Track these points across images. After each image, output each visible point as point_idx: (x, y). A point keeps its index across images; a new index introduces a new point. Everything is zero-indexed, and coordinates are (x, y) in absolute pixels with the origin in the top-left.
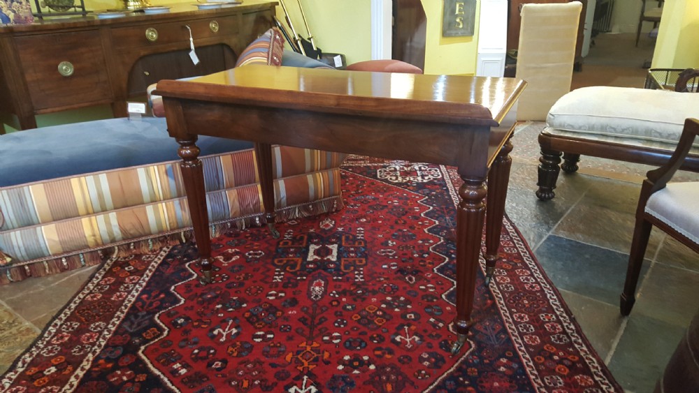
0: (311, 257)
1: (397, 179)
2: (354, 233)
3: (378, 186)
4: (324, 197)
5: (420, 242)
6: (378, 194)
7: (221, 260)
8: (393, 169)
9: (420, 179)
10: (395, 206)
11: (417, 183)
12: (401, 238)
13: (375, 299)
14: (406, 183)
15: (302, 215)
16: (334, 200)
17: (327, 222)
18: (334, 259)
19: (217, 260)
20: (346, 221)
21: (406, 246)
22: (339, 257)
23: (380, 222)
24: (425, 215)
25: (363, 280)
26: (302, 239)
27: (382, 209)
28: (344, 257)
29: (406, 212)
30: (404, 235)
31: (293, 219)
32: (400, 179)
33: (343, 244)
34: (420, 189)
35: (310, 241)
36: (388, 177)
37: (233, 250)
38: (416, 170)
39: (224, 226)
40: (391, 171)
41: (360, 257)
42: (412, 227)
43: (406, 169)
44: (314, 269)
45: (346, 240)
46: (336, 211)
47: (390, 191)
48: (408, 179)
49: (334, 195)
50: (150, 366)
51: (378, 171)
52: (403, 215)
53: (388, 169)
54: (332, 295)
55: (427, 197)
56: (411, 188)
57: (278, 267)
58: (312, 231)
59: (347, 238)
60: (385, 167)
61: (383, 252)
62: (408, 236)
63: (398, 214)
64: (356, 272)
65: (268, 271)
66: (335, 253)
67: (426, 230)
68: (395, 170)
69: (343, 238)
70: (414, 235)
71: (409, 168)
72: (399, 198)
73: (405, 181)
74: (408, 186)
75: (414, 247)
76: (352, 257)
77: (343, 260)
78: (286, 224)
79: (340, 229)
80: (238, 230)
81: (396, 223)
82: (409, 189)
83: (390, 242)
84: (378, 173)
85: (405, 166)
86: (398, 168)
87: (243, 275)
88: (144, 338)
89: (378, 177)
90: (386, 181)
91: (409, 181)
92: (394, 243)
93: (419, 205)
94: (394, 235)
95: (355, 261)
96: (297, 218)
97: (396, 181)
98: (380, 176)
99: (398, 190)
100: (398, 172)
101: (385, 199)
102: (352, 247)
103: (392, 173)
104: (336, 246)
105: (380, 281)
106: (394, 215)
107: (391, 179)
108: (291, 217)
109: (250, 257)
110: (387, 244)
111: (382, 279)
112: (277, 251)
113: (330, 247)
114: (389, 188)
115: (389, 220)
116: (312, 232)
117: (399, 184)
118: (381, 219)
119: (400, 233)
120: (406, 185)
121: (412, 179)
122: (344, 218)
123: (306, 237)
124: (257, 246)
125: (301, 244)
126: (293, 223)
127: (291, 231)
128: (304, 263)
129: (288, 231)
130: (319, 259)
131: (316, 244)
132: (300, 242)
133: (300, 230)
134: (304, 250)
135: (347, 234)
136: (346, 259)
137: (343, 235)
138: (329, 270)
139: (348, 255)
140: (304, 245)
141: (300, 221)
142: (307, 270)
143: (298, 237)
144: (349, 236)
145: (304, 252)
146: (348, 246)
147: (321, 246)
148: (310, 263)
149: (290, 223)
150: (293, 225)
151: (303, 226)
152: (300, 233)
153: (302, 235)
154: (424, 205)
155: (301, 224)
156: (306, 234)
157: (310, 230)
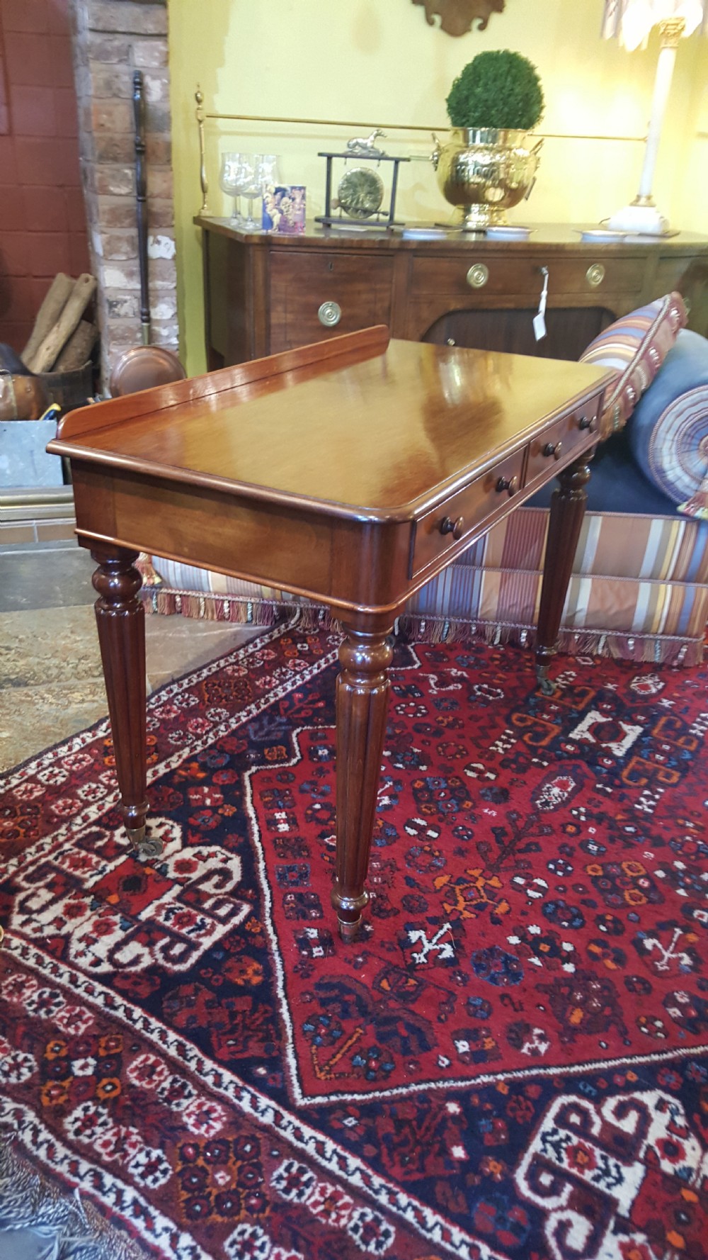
0: (581, 732)
2: (687, 718)
4: (663, 633)
7: (432, 682)
13: (652, 855)
15: (609, 652)
16: (682, 644)
17: (649, 682)
18: (620, 752)
19: (427, 679)
20: (688, 692)
22: (630, 753)
25: (650, 811)
26: (584, 694)
28: (641, 756)
31: (590, 655)
33: (656, 732)
35: (595, 705)
37: (459, 673)
39: (464, 629)
41: (673, 768)
44: (571, 756)
45: (665, 725)
46: (680, 666)
49: (685, 635)
50: (248, 799)
54: (575, 812)
57: (512, 727)
58: (610, 686)
59: (670, 724)
64: (646, 792)
65: (493, 727)
66: (628, 742)
69: (663, 721)
76: (657, 762)
77: (635, 759)
78: (571, 659)
79: (666, 703)
80: (486, 643)
87: (451, 718)
88: (264, 756)
95: (656, 771)
96: (598, 655)
102: (668, 744)
104: (639, 729)
105: (684, 826)
108: (587, 649)
109: (479, 693)
111: (690, 825)
112: (527, 700)
113: (626, 727)
116: (610, 691)
122: (688, 686)
123: (592, 694)
124: (500, 679)
125: (576, 703)
126: (584, 661)
127: (574, 674)
128: (561, 738)
129: (568, 673)
130: (592, 740)
131: (604, 713)
132: (578, 699)
133: (591, 678)
134: (575, 715)
135: (675, 716)
136: (642, 760)
137: (665, 715)
138: (598, 768)
139: (651, 755)
140: (581, 706)
141: (598, 662)
142: (559, 752)
143: (580, 689)
144: (676, 721)
145: (573, 718)
146: (663, 739)
147: (610, 719)
148: (572, 742)
149: (579, 660)
150: (583, 665)
151: (599, 674)
152: (586, 684)
153: (587, 688)
155: (598, 668)
156: (597, 689)
157: (609, 684)
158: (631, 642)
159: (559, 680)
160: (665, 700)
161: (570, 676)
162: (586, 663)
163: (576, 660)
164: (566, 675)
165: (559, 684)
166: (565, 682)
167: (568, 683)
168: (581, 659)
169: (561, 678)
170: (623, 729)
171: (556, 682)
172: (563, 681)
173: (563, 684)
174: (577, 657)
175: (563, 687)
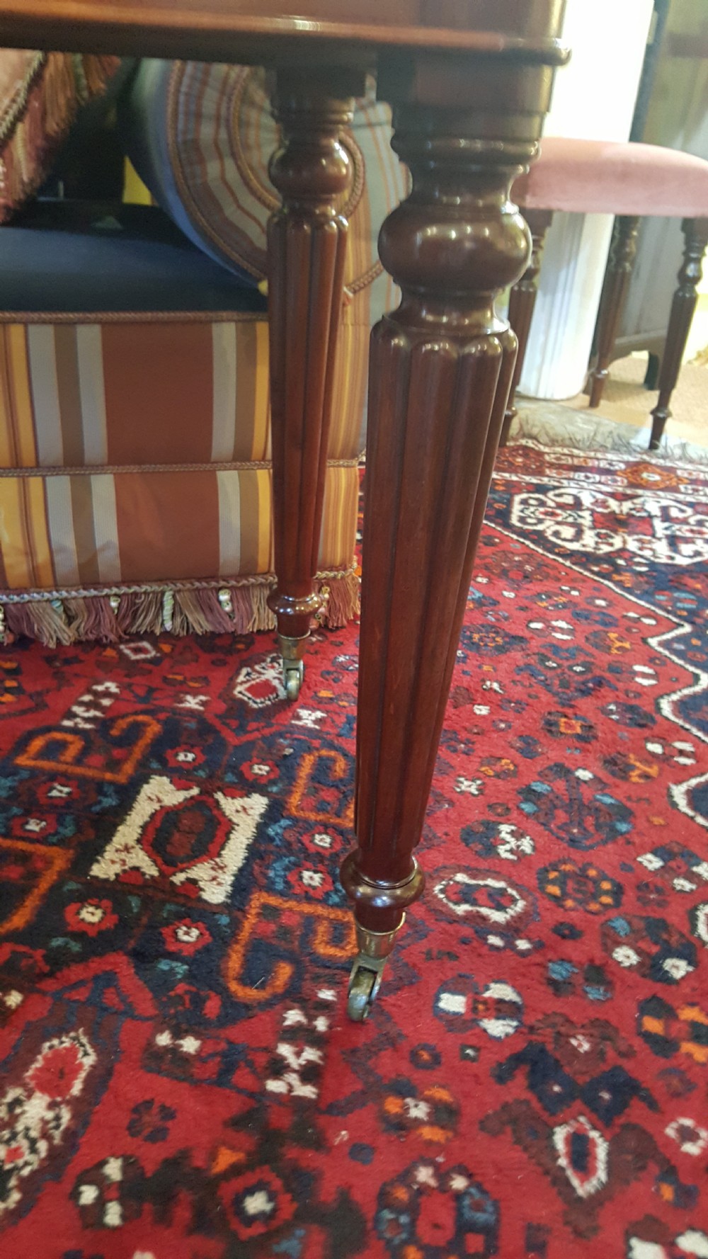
1: (579, 535)
3: (506, 554)
5: (652, 862)
6: (501, 584)
8: (570, 500)
9: (662, 549)
10: (556, 648)
11: (652, 565)
12: (561, 816)
14: (609, 558)
15: (187, 625)
17: (270, 673)
18: (215, 894)
20: (348, 680)
21: (582, 876)
22: (243, 884)
23: (482, 710)
24: (682, 707)
27: (501, 649)
28: (270, 888)
29: (600, 683)
30: (578, 806)
31: (149, 636)
32: (589, 539)
33: (295, 800)
34: (660, 589)
35: (159, 758)
36: (548, 527)
38: (651, 517)
40: (561, 506)
42: (616, 766)
43: (613, 505)
45: (313, 778)
46: (324, 629)
47: (547, 576)
48: (617, 542)
51: (517, 498)
52: (585, 692)
53: (550, 499)
55: (687, 629)
56: (627, 578)
58: (192, 703)
60: (542, 489)
61: (465, 894)
62: (597, 811)
63: (565, 685)
64: (294, 1017)
66: (235, 853)
67: (679, 793)
68: (578, 505)
69: (307, 766)
70: (624, 813)
71: (627, 506)
72: (578, 614)
73: (605, 549)
74: (618, 569)
75: (618, 892)
76: (308, 896)
77: (258, 899)
78: (110, 652)
79: (309, 717)
81: (550, 726)
82: (619, 584)
83: (505, 829)
84: (516, 509)
85: (613, 495)
86: (587, 500)
89: (514, 520)
90: (539, 538)
91: (622, 552)
92: (526, 845)
93: (653, 659)
94: (530, 794)
95: (310, 922)
96: (166, 634)
97: (575, 546)
98: (522, 520)
99: (574, 581)
100: (586, 514)
101: (524, 609)
102: (325, 828)
103: (562, 515)
104: (258, 803)
105: (403, 1125)
106: (547, 685)
107: (556, 534)
108: (142, 624)
110: (490, 843)
111: (419, 1111)
113: (229, 805)
114: (542, 565)
115: (521, 707)
116: (191, 712)
117: (585, 559)
118: (487, 697)
119: (561, 785)
120: (611, 564)
121: (632, 545)
122: (343, 667)
123: (153, 730)
125: (114, 765)
126: (137, 650)
127: (113, 687)
128: (72, 886)
129: (100, 688)
130: (151, 870)
131: (180, 777)
132: (117, 753)
133: (151, 690)
134: (109, 802)
135: (331, 746)
136: (273, 901)
137: (310, 750)
138: (164, 965)
139: (292, 878)
140: (128, 768)
141: (166, 648)
142: (57, 942)
143: (123, 724)
144: (334, 760)
145: (105, 812)
146: (312, 816)
147: (195, 791)
148: (98, 891)
149: (127, 652)
150: (138, 661)
151: (171, 676)
152: (142, 706)
153: (141, 718)
154: (677, 664)
155: (166, 664)
156: (162, 716)
157: (189, 698)
158: (224, 597)
159: (78, 710)
160: (304, 713)
161: (107, 694)
162: (142, 656)
163: (120, 653)
164: (96, 694)
165: (78, 720)
166: (92, 713)
167: (98, 714)
168: (130, 648)
169: (82, 704)
170: (223, 814)
171: (73, 716)
172: (87, 711)
173: (87, 720)
174: (122, 647)
175: (88, 726)
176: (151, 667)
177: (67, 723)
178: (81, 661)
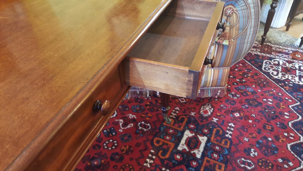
0: (182, 146)
1: (277, 75)
2: (224, 128)
3: (260, 78)
4: (211, 86)
5: (280, 160)
6: (258, 87)
7: (121, 124)
8: (276, 63)
9: (297, 79)
10: (268, 106)
11: (294, 84)
12: (264, 148)
14: (284, 81)
16: (219, 89)
17: (207, 108)
18: (199, 156)
19: (118, 122)
20: (223, 111)
21: (266, 162)
22: (203, 155)
23: (251, 121)
24: (293, 125)
26: (183, 120)
27: (256, 106)
28: (208, 156)
29: (277, 117)
30: (268, 147)
32: (280, 75)
33: (212, 138)
34: (294, 91)
35: (187, 127)
36: (271, 71)
37: (133, 116)
38: (296, 69)
39: (134, 93)
40: (275, 64)
41: (222, 161)
42: (277, 138)
43: (287, 64)
44: (180, 163)
45: (216, 134)
46: (219, 98)
47: (269, 86)
48: (286, 76)
49: (219, 86)
51: (264, 62)
52: (273, 119)
53: (272, 62)
55: (299, 103)
56: (287, 87)
57: (154, 147)
58: (193, 114)
59: (218, 132)
60: (271, 59)
61: (243, 163)
62: (271, 148)
63: (269, 116)
65: (145, 150)
66: (202, 148)
67: (289, 146)
68: (278, 65)
69: (215, 131)
70: (277, 149)
71: (291, 65)
72: (274, 97)
73: (284, 78)
74: (285, 85)
75: (273, 166)
76: (214, 159)
77: (206, 158)
78: (177, 100)
79: (215, 120)
80: (144, 97)
81: (264, 127)
82: (285, 89)
83: (252, 150)
84: (264, 64)
85: (288, 62)
86: (281, 63)
87: (128, 147)
89: (263, 69)
90: (268, 74)
91: (287, 80)
92: (256, 154)
93: (290, 111)
94: (258, 143)
95: (215, 164)
97: (276, 77)
98: (265, 68)
99: (276, 88)
100: (280, 67)
101: (263, 95)
102: (218, 146)
103: (275, 67)
104: (205, 138)
106: (265, 116)
107: (272, 73)
109: (140, 128)
110: (249, 152)
112: (160, 130)
113: (200, 138)
114: (268, 82)
115: (259, 121)
116: (193, 116)
117: (278, 81)
118: (252, 118)
119: (265, 141)
120: (284, 83)
121: (290, 78)
122: (222, 108)
123: (186, 120)
124: (149, 117)
125: (180, 127)
128: (175, 151)
129: (176, 109)
130: (187, 150)
131: (191, 131)
132: (180, 124)
133: (185, 110)
134: (179, 134)
135: (219, 127)
136: (209, 159)
137: (215, 127)
138: (191, 168)
139: (212, 155)
140: (182, 128)
141: (187, 100)
142: (174, 161)
143: (181, 117)
144: (220, 130)
145: (179, 137)
146: (215, 143)
147: (194, 134)
148: (179, 152)
149: (180, 100)
150: (182, 103)
151: (188, 107)
152: (183, 114)
153: (184, 117)
154: (294, 113)
155: (188, 104)
156: (187, 117)
157: (192, 113)
158: (199, 90)
159: (173, 113)
160: (214, 119)
161: (177, 110)
162: (183, 102)
163: (179, 100)
164: (175, 110)
165: (173, 116)
166: (175, 114)
167: (176, 115)
168: (181, 100)
169: (173, 112)
170: (199, 140)
171: (172, 115)
172: (174, 114)
173: (174, 116)
174: (179, 99)
175: (174, 117)
176: (184, 104)
177: (171, 116)
178: (172, 102)
